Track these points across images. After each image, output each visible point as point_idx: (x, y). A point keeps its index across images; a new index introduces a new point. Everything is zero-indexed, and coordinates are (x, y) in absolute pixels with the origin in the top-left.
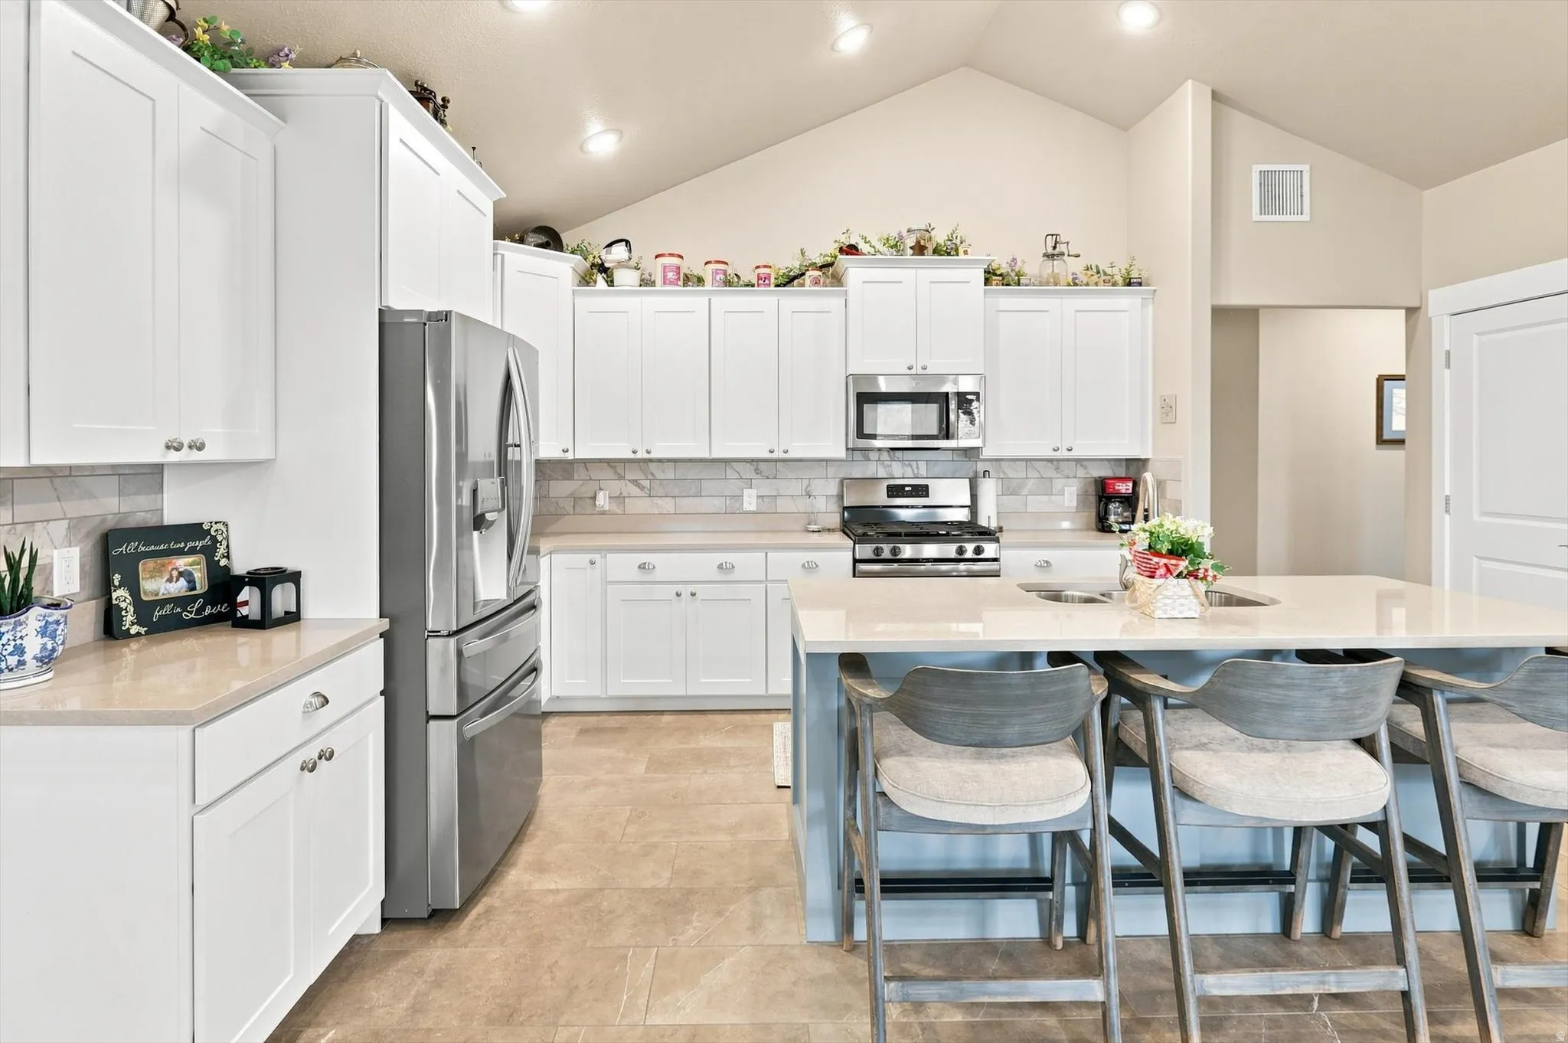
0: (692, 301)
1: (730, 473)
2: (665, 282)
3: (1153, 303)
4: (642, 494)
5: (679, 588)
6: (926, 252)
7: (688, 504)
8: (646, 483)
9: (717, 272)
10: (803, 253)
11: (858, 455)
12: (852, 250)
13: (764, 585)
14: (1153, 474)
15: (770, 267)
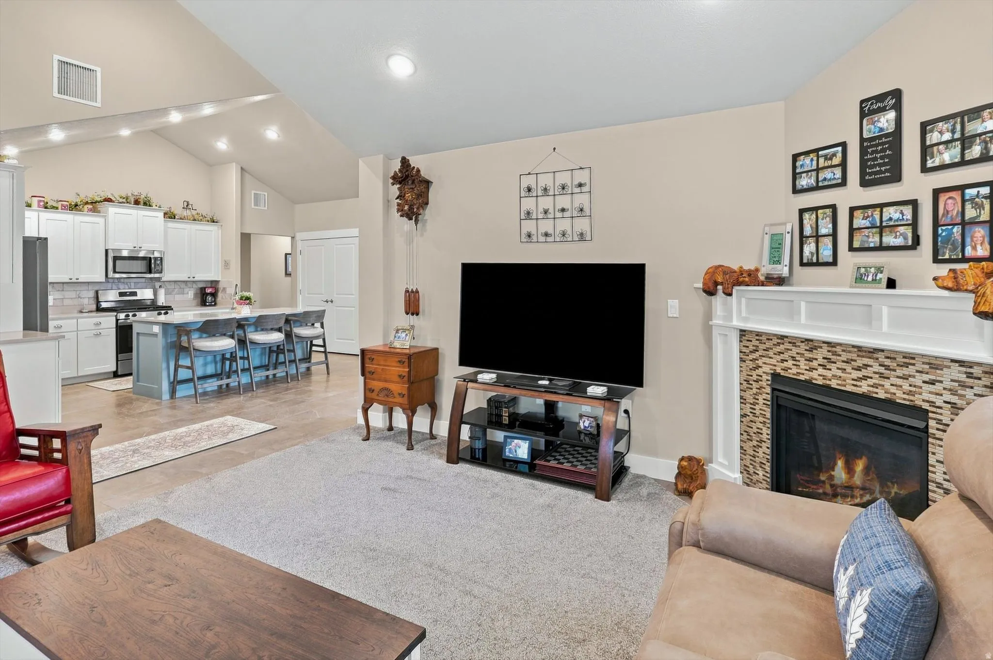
3: (221, 229)
6: (139, 204)
9: (39, 201)
10: (83, 196)
12: (109, 200)
13: (76, 333)
14: (221, 286)
15: (68, 202)
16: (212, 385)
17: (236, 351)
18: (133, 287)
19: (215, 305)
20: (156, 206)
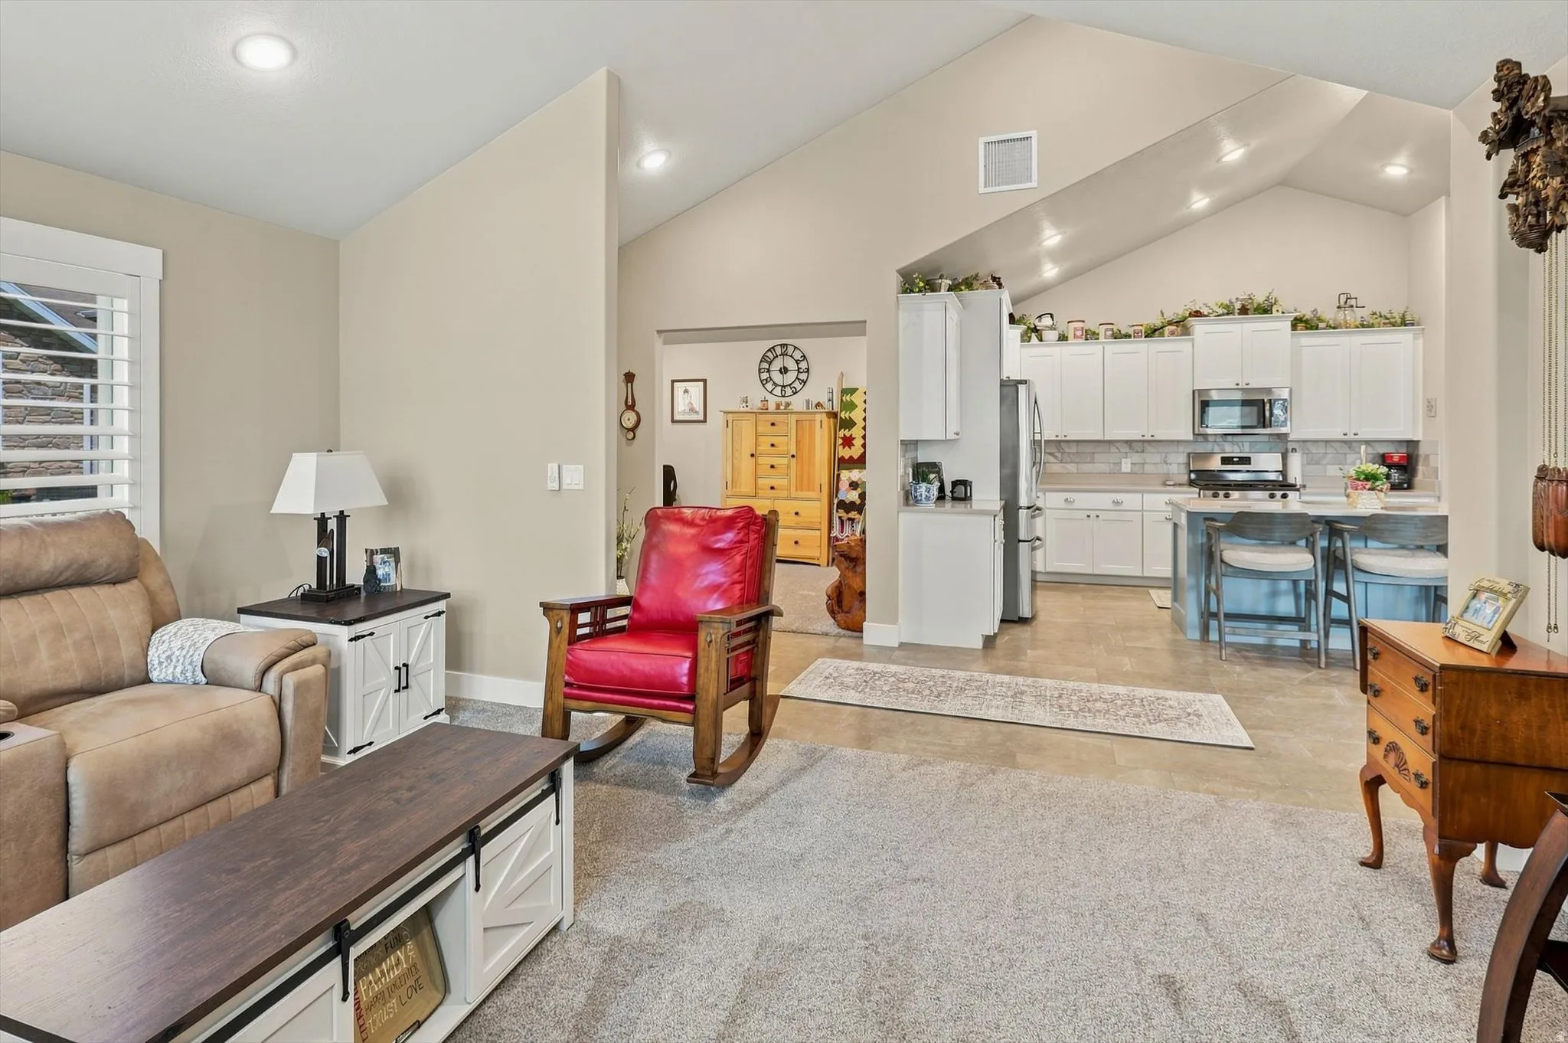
0: (1093, 349)
1: (1113, 449)
2: (1075, 336)
3: (1423, 337)
4: (1056, 461)
5: (1089, 513)
6: (1249, 312)
7: (1087, 468)
8: (1059, 455)
9: (1106, 330)
10: (1162, 314)
11: (1200, 438)
12: (1197, 314)
13: (1141, 513)
14: (1423, 450)
15: (1142, 325)
16: (1289, 637)
17: (1316, 580)
18: (1247, 450)
19: (1410, 487)
20: (1278, 311)
